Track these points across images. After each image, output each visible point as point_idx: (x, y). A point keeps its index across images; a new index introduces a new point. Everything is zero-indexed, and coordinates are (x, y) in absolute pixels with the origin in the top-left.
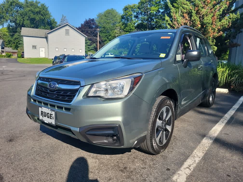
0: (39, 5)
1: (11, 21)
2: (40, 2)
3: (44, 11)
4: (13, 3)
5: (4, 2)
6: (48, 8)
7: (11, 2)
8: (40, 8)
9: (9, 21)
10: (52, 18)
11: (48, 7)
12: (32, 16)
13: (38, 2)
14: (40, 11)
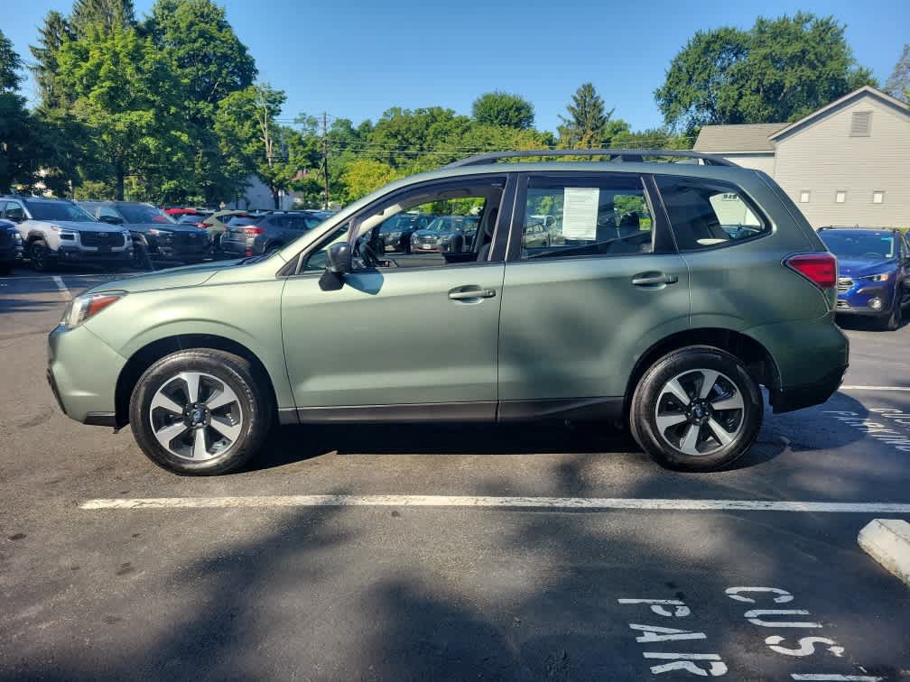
0: (808, 28)
1: (698, 107)
2: (811, 18)
3: (821, 49)
4: (715, 42)
5: (689, 45)
6: (842, 31)
7: (707, 43)
8: (806, 42)
9: (693, 108)
10: (853, 68)
11: (846, 26)
12: (772, 75)
13: (804, 18)
14: (804, 52)
